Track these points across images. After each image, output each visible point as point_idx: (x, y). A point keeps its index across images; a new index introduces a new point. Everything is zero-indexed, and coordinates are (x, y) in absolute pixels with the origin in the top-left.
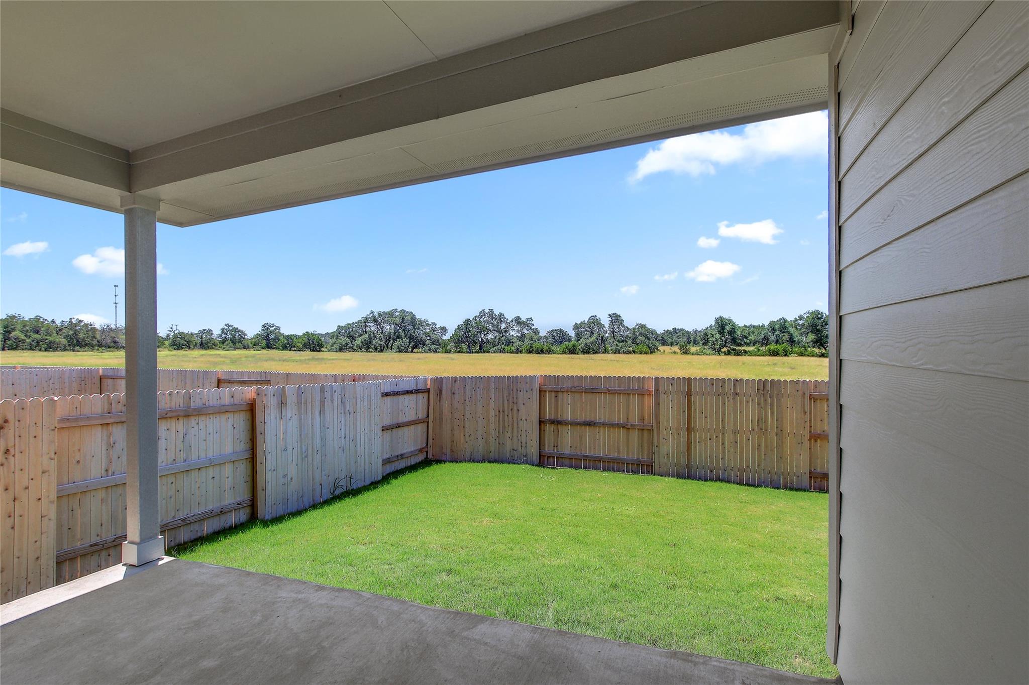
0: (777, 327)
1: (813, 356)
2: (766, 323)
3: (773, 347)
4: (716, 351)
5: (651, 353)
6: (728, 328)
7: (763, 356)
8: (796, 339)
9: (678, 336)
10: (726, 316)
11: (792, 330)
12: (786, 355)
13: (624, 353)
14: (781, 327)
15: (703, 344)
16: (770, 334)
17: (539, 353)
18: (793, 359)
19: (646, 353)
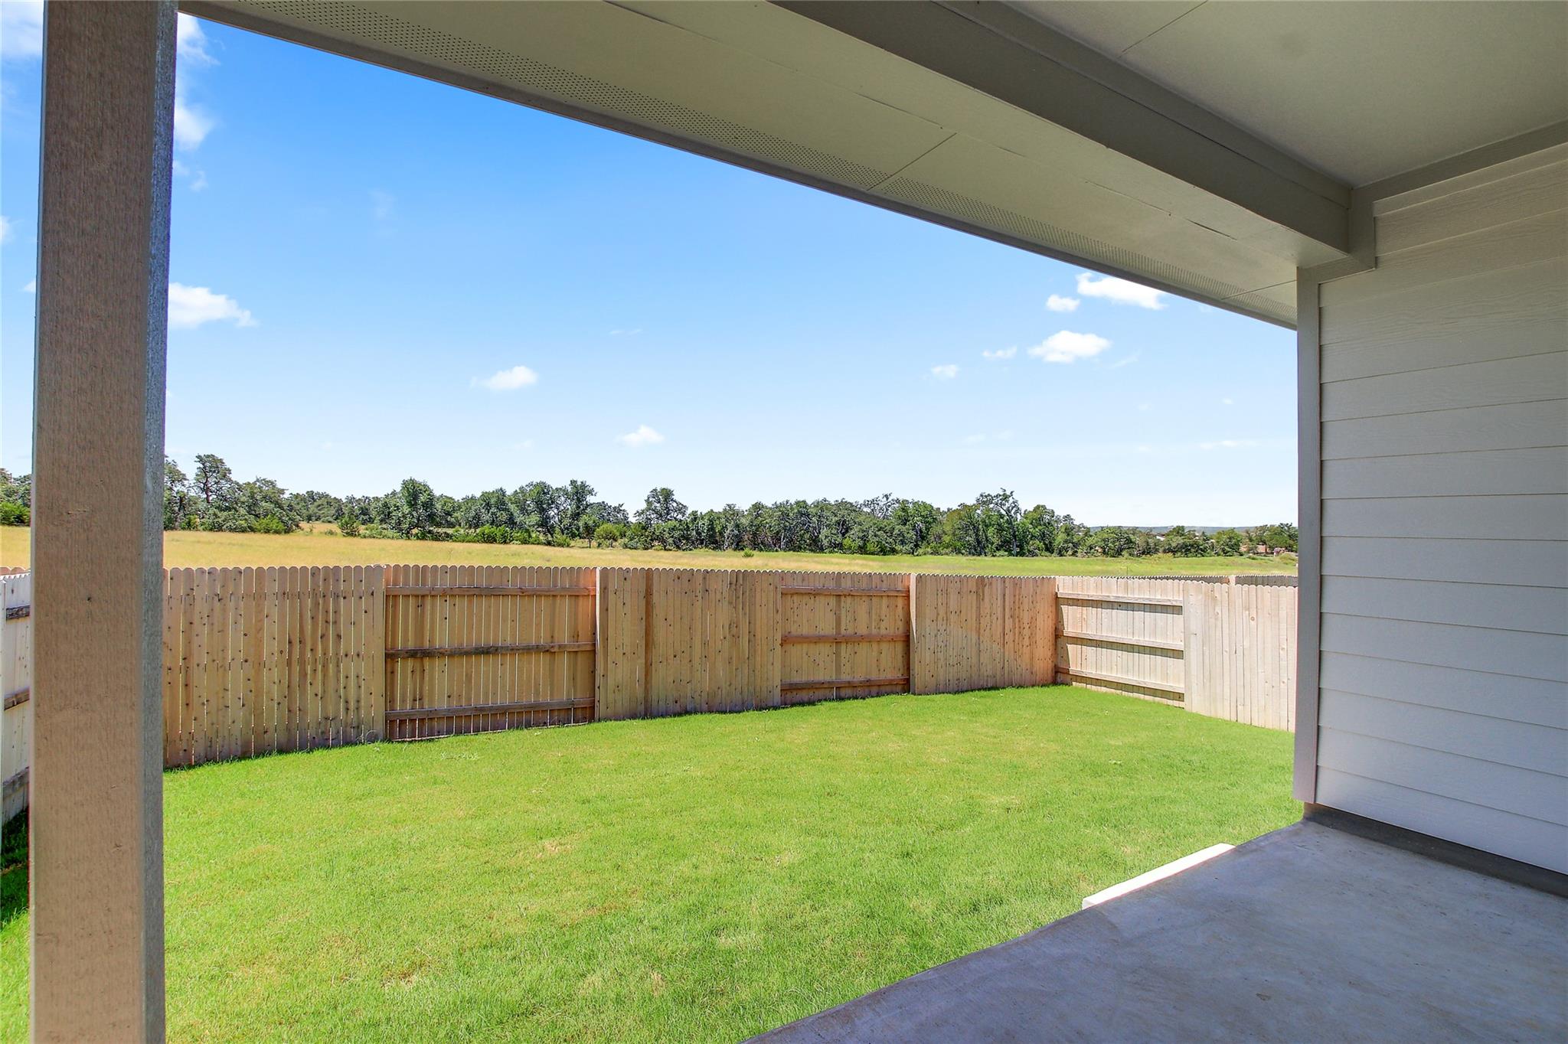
0: (493, 501)
1: (538, 544)
2: (478, 495)
3: (487, 529)
4: (403, 533)
5: (288, 531)
6: (422, 498)
7: (474, 542)
8: (518, 520)
9: (319, 506)
10: (419, 479)
11: (512, 507)
12: (505, 542)
13: (232, 530)
14: (495, 502)
15: (381, 521)
16: (483, 511)
17: (11, 524)
18: (515, 547)
19: (277, 532)
